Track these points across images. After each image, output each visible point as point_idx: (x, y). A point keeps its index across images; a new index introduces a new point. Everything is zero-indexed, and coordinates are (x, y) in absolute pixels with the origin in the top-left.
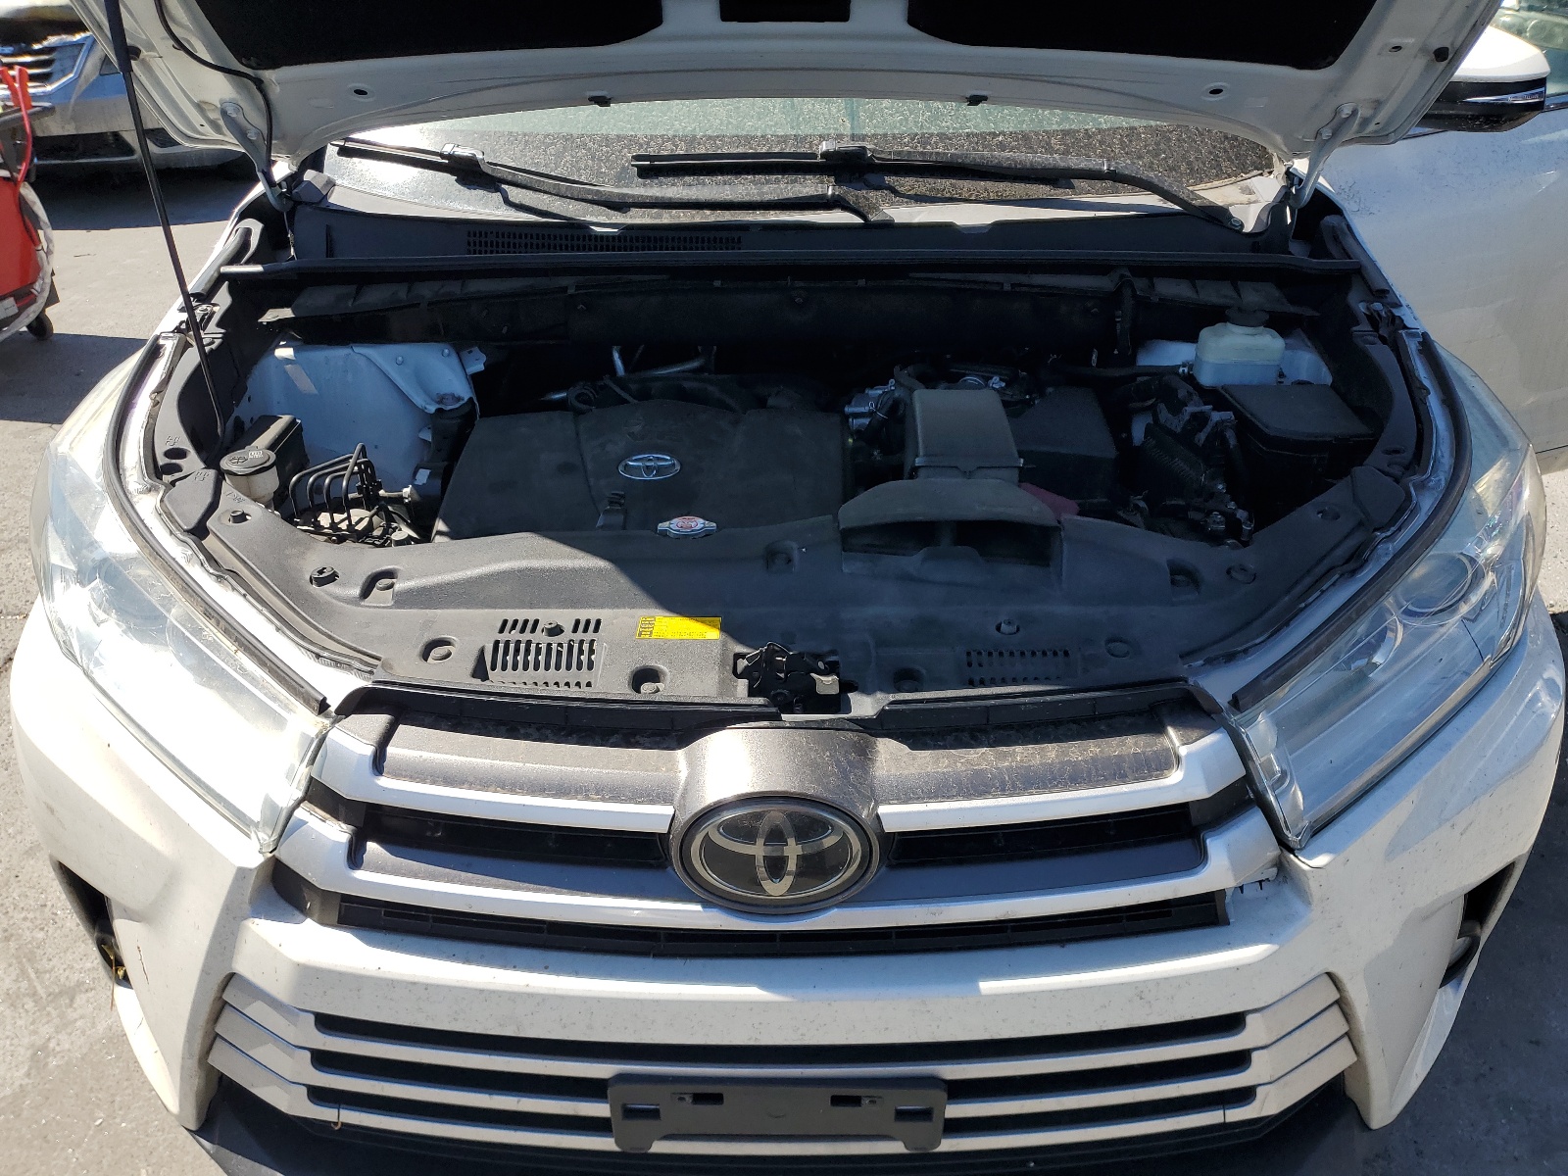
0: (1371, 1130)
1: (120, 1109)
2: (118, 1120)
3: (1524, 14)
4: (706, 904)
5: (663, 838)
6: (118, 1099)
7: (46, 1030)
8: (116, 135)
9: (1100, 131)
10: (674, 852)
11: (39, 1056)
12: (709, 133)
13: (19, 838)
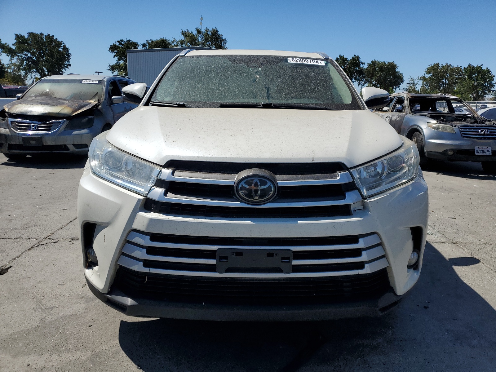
0: (397, 295)
1: (66, 330)
2: (66, 332)
3: (438, 124)
4: (241, 202)
5: (233, 186)
6: (66, 328)
7: (44, 315)
8: (65, 146)
9: (324, 104)
10: (235, 189)
11: (42, 321)
12: (237, 102)
13: (36, 280)
